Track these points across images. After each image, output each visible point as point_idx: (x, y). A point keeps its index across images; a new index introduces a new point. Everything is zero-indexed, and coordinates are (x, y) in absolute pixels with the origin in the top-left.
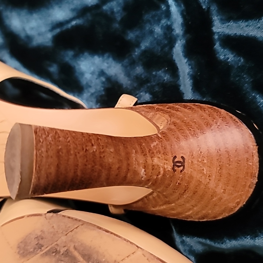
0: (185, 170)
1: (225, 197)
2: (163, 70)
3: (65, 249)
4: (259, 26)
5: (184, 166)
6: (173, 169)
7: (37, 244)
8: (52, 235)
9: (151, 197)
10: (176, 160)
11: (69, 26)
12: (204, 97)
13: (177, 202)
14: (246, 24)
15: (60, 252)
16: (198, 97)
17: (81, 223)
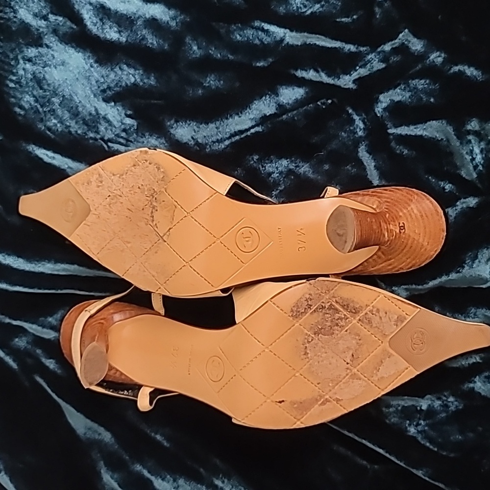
0: (406, 232)
1: (429, 248)
2: (350, 165)
3: (329, 304)
4: (425, 127)
5: (404, 229)
6: (400, 231)
7: (307, 305)
8: (318, 296)
9: (371, 260)
10: (400, 225)
11: (249, 133)
12: (389, 183)
13: (396, 258)
14: (415, 127)
15: (325, 307)
16: (384, 183)
17: (337, 283)
